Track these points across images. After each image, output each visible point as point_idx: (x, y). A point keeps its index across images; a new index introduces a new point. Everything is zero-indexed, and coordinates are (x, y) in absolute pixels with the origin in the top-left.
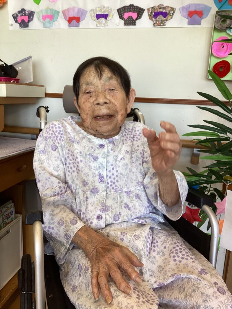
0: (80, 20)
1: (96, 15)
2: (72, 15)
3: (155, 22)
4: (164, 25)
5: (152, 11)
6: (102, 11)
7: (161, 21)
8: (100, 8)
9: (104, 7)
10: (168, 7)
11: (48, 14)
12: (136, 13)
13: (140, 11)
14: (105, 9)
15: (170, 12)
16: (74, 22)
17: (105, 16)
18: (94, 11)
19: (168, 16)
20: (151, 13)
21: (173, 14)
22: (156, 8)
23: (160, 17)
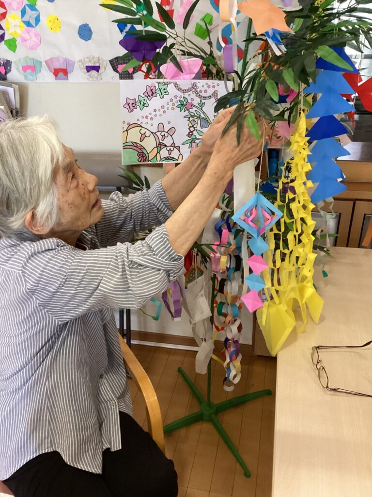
0: (67, 73)
1: (85, 67)
2: (57, 66)
6: (92, 62)
8: (89, 58)
11: (28, 64)
14: (95, 60)
16: (61, 74)
17: (97, 69)
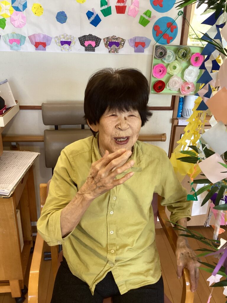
0: (46, 45)
1: (60, 42)
2: (38, 40)
3: (110, 50)
4: (117, 52)
5: (107, 41)
6: (66, 38)
7: (115, 50)
9: (67, 35)
10: (120, 38)
11: (15, 39)
12: (95, 42)
13: (97, 40)
15: (121, 42)
18: (59, 38)
19: (120, 45)
20: (107, 42)
21: (124, 44)
22: (111, 39)
23: (114, 46)
